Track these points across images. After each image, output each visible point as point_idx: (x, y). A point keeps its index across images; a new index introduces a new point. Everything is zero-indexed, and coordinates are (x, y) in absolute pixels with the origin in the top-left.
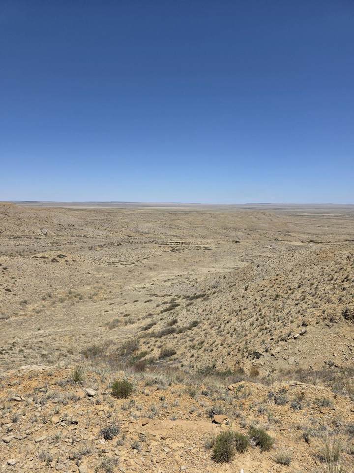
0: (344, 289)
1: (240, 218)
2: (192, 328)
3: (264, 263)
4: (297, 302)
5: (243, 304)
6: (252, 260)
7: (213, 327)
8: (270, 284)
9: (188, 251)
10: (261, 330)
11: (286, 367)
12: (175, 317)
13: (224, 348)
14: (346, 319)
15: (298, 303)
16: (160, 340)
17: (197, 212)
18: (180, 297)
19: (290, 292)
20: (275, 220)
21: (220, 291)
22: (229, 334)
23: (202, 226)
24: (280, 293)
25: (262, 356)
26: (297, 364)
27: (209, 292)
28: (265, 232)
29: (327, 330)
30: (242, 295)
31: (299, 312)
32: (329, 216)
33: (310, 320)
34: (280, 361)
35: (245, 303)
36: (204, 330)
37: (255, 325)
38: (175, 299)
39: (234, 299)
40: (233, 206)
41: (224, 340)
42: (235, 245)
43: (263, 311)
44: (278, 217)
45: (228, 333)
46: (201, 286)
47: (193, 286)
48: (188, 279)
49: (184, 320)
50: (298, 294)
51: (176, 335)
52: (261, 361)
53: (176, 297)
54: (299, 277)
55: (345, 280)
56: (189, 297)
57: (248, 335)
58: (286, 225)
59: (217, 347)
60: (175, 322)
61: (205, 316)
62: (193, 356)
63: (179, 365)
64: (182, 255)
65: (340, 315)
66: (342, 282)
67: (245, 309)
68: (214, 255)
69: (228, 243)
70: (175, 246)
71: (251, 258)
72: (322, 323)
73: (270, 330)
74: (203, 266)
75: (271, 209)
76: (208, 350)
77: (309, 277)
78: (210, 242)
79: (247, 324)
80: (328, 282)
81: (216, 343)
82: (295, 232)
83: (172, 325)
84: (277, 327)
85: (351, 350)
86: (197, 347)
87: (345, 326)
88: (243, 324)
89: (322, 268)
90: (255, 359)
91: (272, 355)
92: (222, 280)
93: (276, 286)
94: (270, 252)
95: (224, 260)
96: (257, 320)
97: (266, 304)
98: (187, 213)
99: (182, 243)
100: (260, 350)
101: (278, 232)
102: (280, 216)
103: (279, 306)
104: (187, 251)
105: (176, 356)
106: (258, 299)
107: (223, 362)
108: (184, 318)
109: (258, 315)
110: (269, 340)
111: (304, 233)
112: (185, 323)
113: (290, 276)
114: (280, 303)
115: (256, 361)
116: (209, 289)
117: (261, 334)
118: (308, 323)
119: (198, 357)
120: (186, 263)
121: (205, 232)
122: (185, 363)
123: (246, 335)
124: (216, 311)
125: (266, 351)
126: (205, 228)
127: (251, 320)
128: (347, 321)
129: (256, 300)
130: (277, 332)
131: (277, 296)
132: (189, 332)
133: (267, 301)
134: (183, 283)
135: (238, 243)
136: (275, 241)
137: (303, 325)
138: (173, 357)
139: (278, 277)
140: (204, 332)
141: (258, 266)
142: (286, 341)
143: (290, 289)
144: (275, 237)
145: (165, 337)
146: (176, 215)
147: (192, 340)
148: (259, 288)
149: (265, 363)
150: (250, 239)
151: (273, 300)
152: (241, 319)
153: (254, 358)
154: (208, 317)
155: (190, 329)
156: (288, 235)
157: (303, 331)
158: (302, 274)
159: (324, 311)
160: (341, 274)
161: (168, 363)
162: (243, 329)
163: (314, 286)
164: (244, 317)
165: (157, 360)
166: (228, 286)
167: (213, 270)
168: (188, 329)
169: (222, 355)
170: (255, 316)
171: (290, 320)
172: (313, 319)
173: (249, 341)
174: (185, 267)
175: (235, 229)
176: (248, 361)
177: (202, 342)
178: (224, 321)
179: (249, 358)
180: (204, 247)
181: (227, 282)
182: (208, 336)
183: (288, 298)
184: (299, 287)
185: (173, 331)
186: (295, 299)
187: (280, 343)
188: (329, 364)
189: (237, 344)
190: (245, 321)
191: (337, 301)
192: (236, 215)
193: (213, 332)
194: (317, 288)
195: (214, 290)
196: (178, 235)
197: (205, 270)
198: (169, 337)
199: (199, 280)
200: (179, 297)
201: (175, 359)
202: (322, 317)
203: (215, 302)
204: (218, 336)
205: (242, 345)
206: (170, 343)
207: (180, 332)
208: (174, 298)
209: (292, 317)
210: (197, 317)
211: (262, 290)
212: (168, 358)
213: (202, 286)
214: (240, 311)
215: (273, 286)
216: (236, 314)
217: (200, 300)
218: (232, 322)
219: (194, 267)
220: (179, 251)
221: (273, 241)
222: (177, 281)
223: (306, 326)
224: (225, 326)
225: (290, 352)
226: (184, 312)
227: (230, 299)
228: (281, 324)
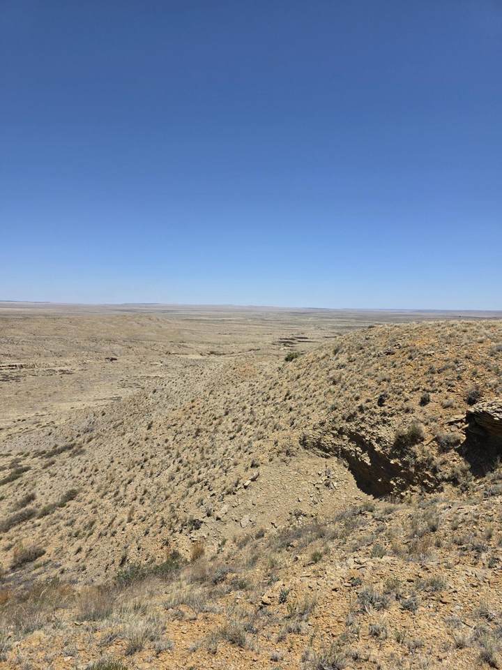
0: (291, 409)
1: (115, 324)
2: (67, 503)
3: (163, 386)
4: (232, 435)
5: (148, 450)
6: (138, 385)
7: (106, 494)
8: (185, 414)
9: (33, 378)
10: (191, 484)
11: (240, 532)
12: (30, 490)
13: (135, 524)
14: (305, 448)
15: (234, 437)
16: (7, 535)
17: (46, 315)
18: (28, 454)
19: (215, 422)
20: (165, 327)
21: (99, 436)
22: (138, 501)
23: (56, 337)
24: (201, 426)
25: (203, 525)
26: (253, 524)
27: (80, 439)
28: (152, 343)
29: (284, 467)
30: (144, 436)
31: (240, 448)
32: (230, 320)
33: (260, 457)
34: (230, 526)
35: (151, 447)
36: (90, 503)
37: (177, 479)
38: (19, 460)
39: (132, 444)
40: (104, 308)
41: (131, 513)
42: (110, 364)
43: (184, 456)
44: (168, 323)
45: (135, 499)
46: (64, 432)
47: (50, 434)
48: (38, 423)
49: (47, 492)
50: (228, 424)
51: (37, 522)
52: (202, 532)
53: (19, 457)
54: (223, 400)
55: (288, 397)
56: (44, 452)
57: (172, 496)
58: (179, 333)
59: (122, 526)
60: (31, 498)
61: (85, 479)
62: (79, 550)
63: (56, 572)
64: (22, 385)
65: (297, 444)
66: (285, 400)
67: (152, 457)
68: (78, 381)
69: (100, 361)
70: (8, 371)
71: (136, 382)
72: (277, 459)
73: (207, 482)
74: (62, 401)
75: (157, 311)
76: (106, 534)
77: (237, 399)
78: (70, 363)
79: (163, 479)
80: (264, 403)
81: (117, 521)
82: (190, 341)
83: (25, 506)
84: (217, 476)
85: (318, 489)
86: (84, 534)
87: (306, 458)
88: (156, 480)
89: (251, 385)
90: (193, 531)
91: (218, 519)
92: (100, 418)
93: (193, 417)
94: (161, 370)
95: (95, 387)
96: (178, 469)
97: (185, 446)
98: (27, 318)
99: (22, 367)
100: (199, 515)
101: (170, 344)
102: (170, 321)
103: (206, 444)
104: (30, 378)
105: (45, 558)
106: (170, 438)
107: (139, 549)
108: (46, 490)
109: (176, 463)
110: (209, 497)
111: (203, 343)
112: (51, 498)
113: (212, 401)
114: (206, 440)
115: (196, 535)
116: (78, 436)
117: (193, 489)
118: (259, 462)
119: (91, 550)
120: (30, 398)
121: (61, 347)
122: (68, 565)
123: (167, 498)
124: (105, 468)
125: (209, 515)
126: (61, 340)
127: (167, 472)
128: (307, 451)
129: (167, 441)
130: (217, 483)
131: (198, 431)
132: (63, 511)
133: (184, 441)
134: (29, 431)
135: (114, 361)
136: (167, 356)
137: (252, 466)
138: (40, 560)
139: (194, 404)
140: (91, 506)
141: (154, 392)
142: (234, 494)
143: (215, 419)
144: (167, 349)
145: (17, 528)
146: (7, 320)
147: (71, 524)
148: (169, 423)
149: (208, 534)
150: (132, 354)
151: (194, 438)
152: (152, 474)
153: (192, 529)
154: (91, 479)
155: (62, 505)
156: (183, 346)
157: (255, 474)
158: (226, 395)
159: (276, 443)
160: (278, 391)
161: (33, 572)
162: (158, 489)
163: (248, 410)
164: (156, 470)
165: (7, 573)
166: (112, 426)
167: (78, 405)
168: (59, 507)
169: (134, 537)
170: (172, 465)
171: (231, 463)
172: (264, 455)
173: (175, 506)
174: (29, 404)
175: (110, 341)
176: (182, 536)
177: (92, 524)
178: (122, 482)
179: (184, 531)
180: (62, 371)
181: (109, 420)
182: (98, 511)
183: (216, 431)
184: (227, 414)
185: (31, 515)
186: (227, 431)
187: (227, 498)
188: (295, 515)
189: (157, 514)
190: (159, 475)
191: (288, 427)
192: (108, 320)
193: (107, 502)
194: (252, 412)
195: (88, 435)
196: (12, 353)
197: (66, 407)
198: (24, 527)
199: (57, 423)
200: (26, 456)
201: (45, 564)
202: (275, 451)
203: (98, 454)
204: (117, 508)
205: (166, 514)
206: (28, 537)
207: (45, 513)
208: (17, 459)
209: (233, 457)
210: (71, 482)
211: (174, 425)
212: (31, 565)
213: (67, 432)
214: (145, 461)
215: (190, 417)
216: (139, 467)
217: (66, 454)
218: (137, 480)
219: (45, 404)
220: (17, 379)
221: (165, 355)
222: (17, 430)
223: (257, 466)
224: (125, 490)
225: (242, 508)
226: (46, 479)
227: (126, 445)
228: (221, 471)
